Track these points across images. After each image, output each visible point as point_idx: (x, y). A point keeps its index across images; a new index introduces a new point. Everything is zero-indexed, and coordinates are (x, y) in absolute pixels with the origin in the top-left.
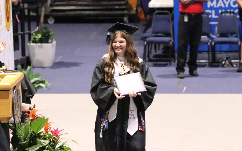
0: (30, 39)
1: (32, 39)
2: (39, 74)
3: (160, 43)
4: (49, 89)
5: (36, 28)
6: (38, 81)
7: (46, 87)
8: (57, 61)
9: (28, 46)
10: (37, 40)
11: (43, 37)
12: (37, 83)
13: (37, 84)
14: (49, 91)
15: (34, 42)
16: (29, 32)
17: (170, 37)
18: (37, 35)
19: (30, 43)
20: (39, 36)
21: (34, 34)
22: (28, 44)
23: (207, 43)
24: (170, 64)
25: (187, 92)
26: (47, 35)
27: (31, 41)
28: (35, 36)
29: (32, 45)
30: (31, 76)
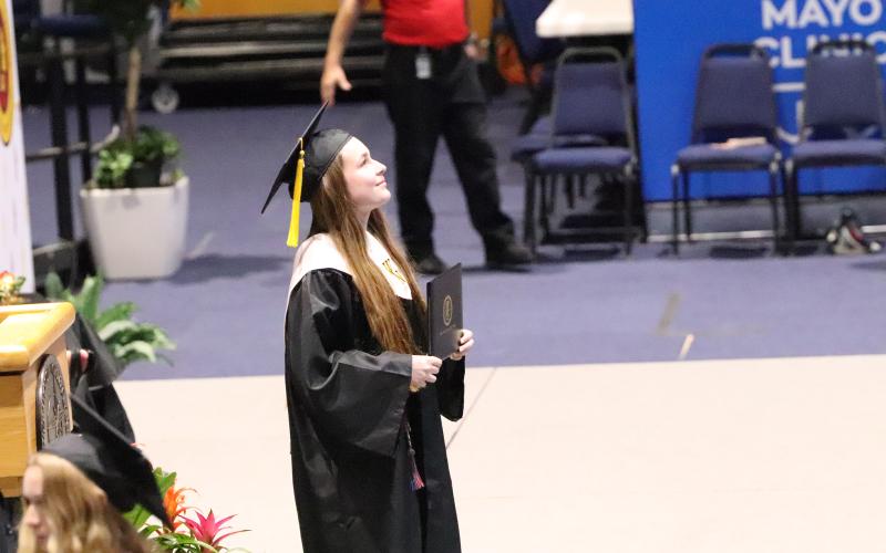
0: (87, 175)
1: (97, 174)
2: (129, 304)
3: (585, 170)
4: (172, 364)
5: (110, 131)
6: (127, 331)
7: (158, 355)
8: (197, 252)
9: (81, 202)
10: (116, 175)
11: (139, 165)
12: (124, 339)
13: (123, 344)
14: (170, 367)
15: (107, 183)
16: (82, 146)
17: (625, 145)
18: (114, 158)
19: (89, 189)
20: (125, 161)
21: (104, 154)
22: (83, 193)
23: (765, 166)
24: (628, 251)
25: (697, 354)
26: (152, 156)
27: (93, 183)
28: (105, 159)
29: (99, 194)
30: (98, 316)
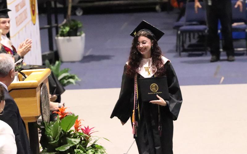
0: (57, 33)
1: (60, 33)
2: (68, 69)
3: (195, 31)
5: (64, 21)
6: (67, 76)
7: (76, 83)
8: (87, 54)
9: (56, 40)
10: (65, 33)
11: (71, 30)
12: (67, 78)
13: (66, 80)
14: (79, 86)
15: (63, 35)
16: (55, 25)
17: (205, 25)
18: (64, 28)
19: (58, 37)
20: (67, 29)
21: (62, 27)
22: (56, 38)
23: (244, 30)
24: (206, 54)
25: (225, 82)
26: (75, 28)
27: (59, 35)
28: (62, 29)
29: (60, 38)
30: (59, 71)
